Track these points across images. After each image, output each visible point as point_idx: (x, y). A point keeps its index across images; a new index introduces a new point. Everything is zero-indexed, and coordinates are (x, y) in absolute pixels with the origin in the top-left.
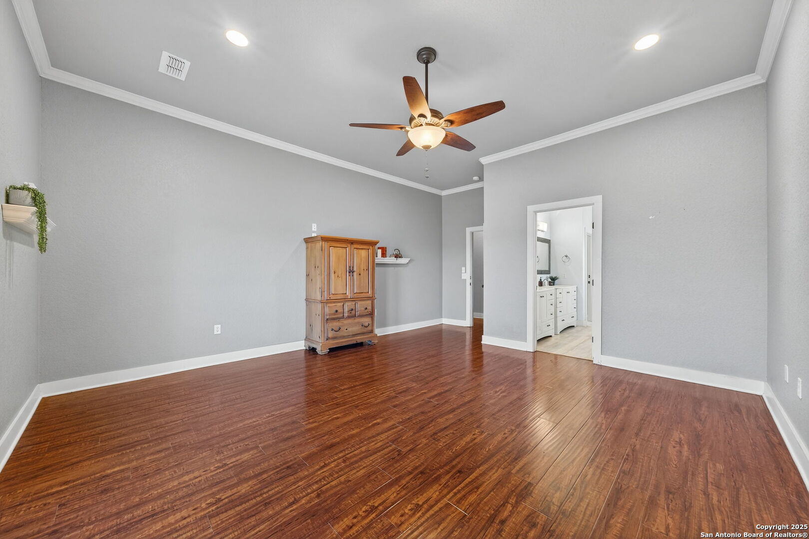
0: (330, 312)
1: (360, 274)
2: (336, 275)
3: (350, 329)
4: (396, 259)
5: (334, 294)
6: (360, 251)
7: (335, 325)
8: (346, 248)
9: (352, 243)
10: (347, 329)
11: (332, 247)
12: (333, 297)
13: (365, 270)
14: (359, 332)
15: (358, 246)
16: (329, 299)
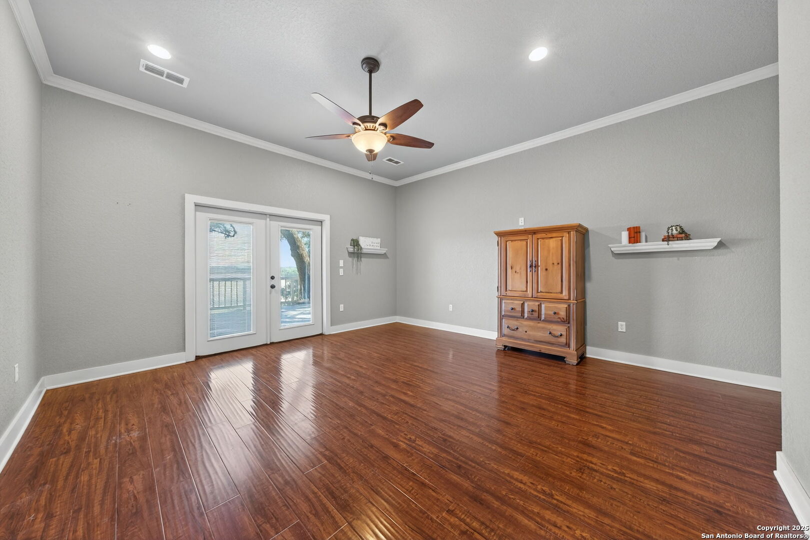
0: (506, 309)
1: (546, 270)
2: (514, 270)
3: (530, 333)
4: (666, 243)
5: (511, 291)
6: (547, 241)
7: (514, 323)
8: (527, 240)
9: (535, 233)
10: (526, 332)
11: (510, 241)
12: (509, 293)
13: (556, 264)
14: (542, 340)
15: (543, 235)
16: (505, 295)
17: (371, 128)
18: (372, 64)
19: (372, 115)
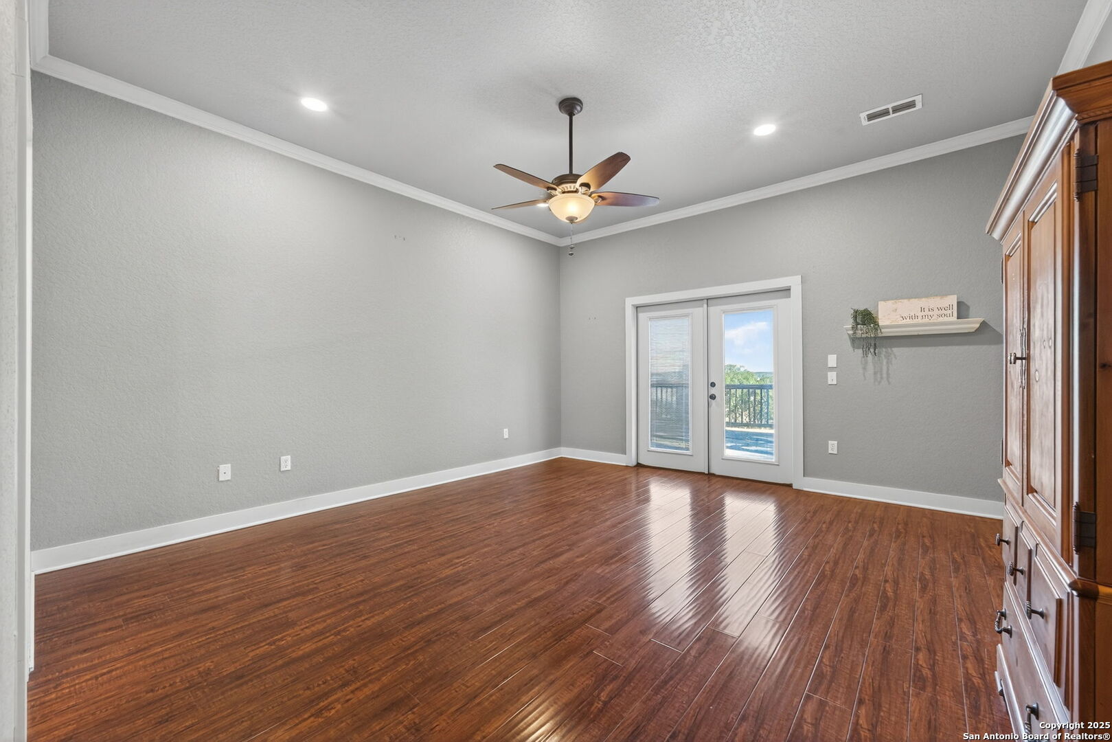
17: (572, 189)
18: (570, 106)
19: (574, 173)
